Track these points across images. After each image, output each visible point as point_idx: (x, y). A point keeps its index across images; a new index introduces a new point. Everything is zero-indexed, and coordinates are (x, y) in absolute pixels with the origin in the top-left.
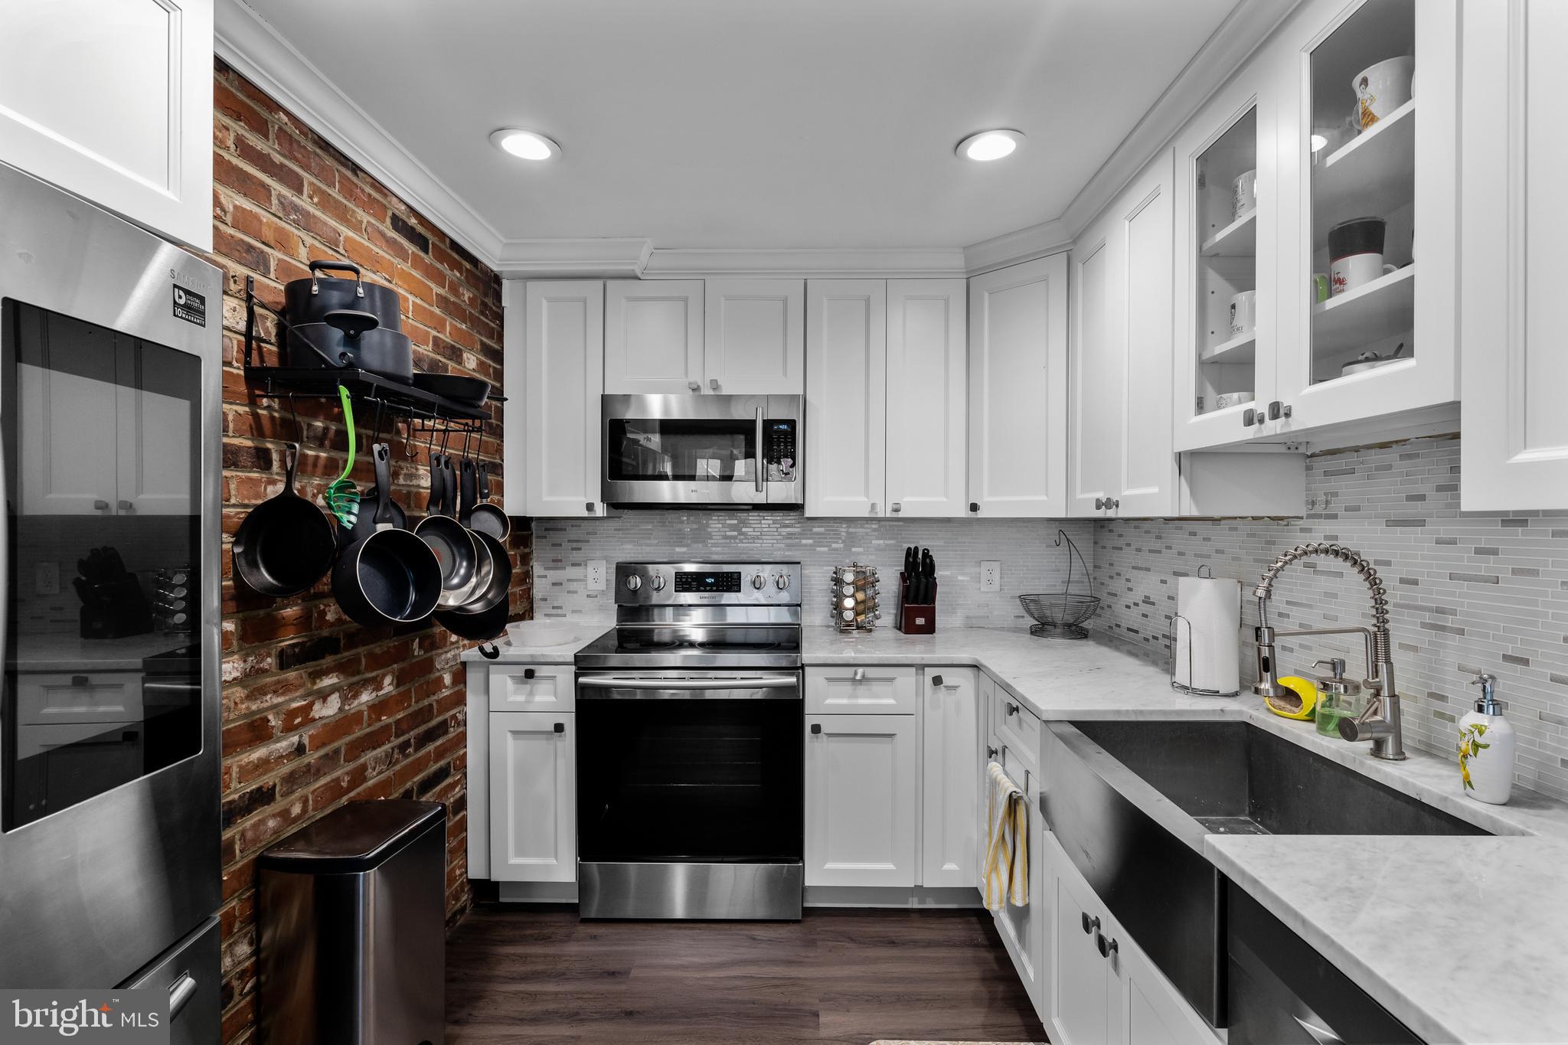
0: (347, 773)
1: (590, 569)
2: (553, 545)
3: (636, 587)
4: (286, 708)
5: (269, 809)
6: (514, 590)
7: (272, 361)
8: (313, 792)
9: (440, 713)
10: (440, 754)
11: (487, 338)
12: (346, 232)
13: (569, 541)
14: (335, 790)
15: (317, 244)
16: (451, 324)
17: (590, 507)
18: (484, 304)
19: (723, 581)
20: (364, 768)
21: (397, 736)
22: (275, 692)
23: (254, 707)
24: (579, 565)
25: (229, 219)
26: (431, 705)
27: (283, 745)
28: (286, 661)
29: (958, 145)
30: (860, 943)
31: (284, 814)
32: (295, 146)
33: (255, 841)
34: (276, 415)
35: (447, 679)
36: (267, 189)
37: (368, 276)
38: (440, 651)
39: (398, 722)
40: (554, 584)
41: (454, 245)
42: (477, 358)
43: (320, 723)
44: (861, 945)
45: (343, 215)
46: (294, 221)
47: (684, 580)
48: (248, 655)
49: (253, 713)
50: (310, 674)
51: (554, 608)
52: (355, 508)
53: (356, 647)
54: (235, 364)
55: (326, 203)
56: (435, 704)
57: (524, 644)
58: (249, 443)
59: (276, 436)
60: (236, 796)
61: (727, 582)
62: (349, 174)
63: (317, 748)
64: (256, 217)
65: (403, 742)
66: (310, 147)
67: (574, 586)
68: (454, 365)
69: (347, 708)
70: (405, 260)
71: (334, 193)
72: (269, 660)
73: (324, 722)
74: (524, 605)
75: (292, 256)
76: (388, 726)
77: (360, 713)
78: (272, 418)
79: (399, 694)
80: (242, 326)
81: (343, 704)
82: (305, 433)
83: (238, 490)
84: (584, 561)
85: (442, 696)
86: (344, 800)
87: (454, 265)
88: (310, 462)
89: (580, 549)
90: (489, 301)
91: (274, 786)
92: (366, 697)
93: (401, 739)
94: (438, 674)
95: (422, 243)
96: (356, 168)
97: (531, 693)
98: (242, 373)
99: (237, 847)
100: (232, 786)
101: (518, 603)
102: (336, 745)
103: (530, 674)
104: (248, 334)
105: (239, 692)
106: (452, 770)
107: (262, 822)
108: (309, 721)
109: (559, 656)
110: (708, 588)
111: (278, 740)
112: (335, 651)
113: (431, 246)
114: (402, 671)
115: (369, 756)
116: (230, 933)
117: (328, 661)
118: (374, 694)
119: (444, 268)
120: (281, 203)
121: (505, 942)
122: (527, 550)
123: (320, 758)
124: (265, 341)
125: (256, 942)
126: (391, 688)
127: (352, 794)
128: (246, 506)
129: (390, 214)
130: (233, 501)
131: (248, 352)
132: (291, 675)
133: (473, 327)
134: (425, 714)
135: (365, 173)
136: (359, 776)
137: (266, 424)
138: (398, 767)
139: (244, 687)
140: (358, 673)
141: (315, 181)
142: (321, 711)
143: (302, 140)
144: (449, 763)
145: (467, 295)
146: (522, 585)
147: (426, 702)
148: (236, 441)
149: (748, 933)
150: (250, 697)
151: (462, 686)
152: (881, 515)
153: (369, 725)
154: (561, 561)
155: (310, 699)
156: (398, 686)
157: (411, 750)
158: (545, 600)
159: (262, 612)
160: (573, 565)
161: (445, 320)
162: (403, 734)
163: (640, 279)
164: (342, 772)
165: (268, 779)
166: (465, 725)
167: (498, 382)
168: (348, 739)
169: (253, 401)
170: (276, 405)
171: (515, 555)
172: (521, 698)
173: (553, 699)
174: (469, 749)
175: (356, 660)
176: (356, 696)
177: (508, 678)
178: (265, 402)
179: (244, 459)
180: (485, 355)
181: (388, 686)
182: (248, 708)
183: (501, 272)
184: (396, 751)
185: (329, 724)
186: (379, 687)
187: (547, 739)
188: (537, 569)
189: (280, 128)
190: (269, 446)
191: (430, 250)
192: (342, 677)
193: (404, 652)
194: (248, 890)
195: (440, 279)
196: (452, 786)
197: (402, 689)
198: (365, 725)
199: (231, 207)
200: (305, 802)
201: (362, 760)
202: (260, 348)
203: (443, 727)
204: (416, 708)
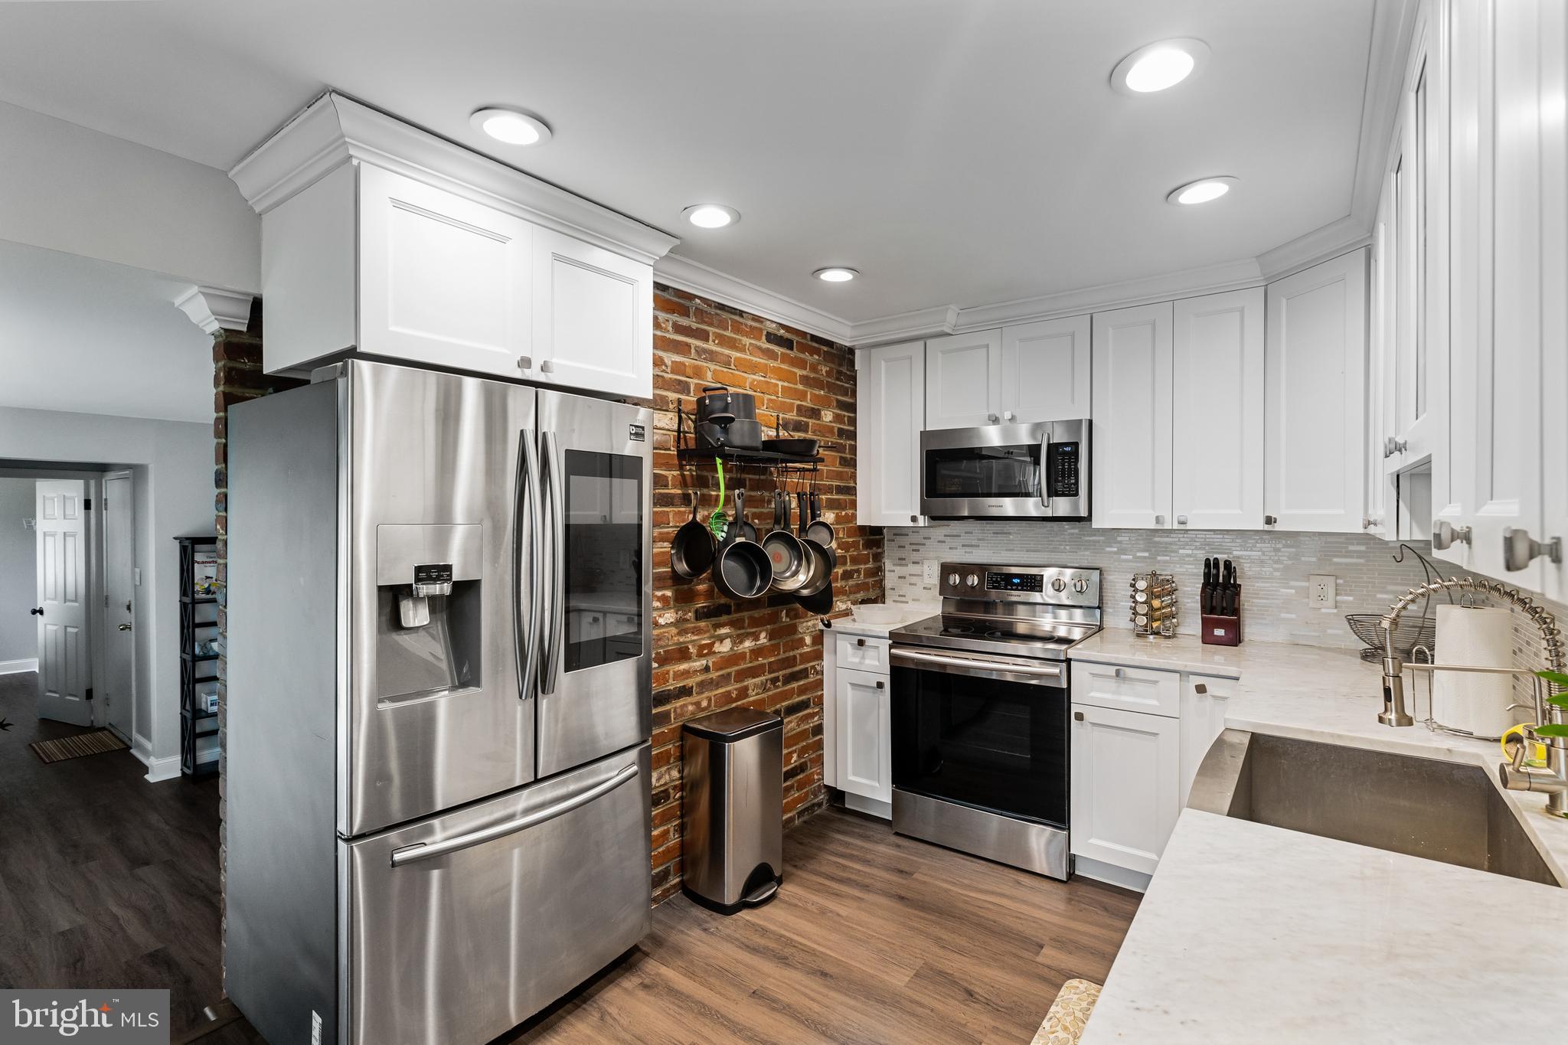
0: (736, 689)
1: (926, 567)
2: (899, 547)
3: (955, 583)
4: (698, 643)
5: (689, 700)
6: (867, 580)
7: (692, 445)
8: (714, 696)
9: (802, 663)
10: (802, 691)
11: (842, 396)
12: (735, 354)
13: (910, 544)
14: (727, 698)
15: (718, 368)
16: (811, 393)
17: (914, 519)
18: (840, 373)
19: (1027, 582)
20: (746, 688)
21: (770, 673)
22: (693, 633)
23: (681, 640)
24: (918, 563)
25: (669, 370)
26: (795, 657)
27: (699, 664)
28: (700, 615)
29: (1169, 195)
30: (1113, 914)
31: (698, 704)
32: (704, 315)
33: (682, 715)
34: (694, 473)
35: (808, 640)
36: (688, 346)
37: (731, 390)
38: (803, 620)
39: (770, 663)
40: (900, 577)
41: (814, 338)
42: (833, 413)
43: (719, 655)
44: (1113, 916)
45: (733, 344)
46: (704, 359)
47: (994, 579)
48: (679, 610)
49: (681, 643)
50: (713, 625)
51: (899, 596)
52: (726, 528)
53: (742, 612)
54: (672, 449)
55: (723, 341)
56: (798, 656)
57: (864, 621)
58: (679, 492)
59: (693, 486)
60: (672, 688)
61: (1031, 582)
62: (737, 318)
63: (717, 670)
64: (683, 364)
65: (775, 678)
66: (713, 311)
67: (914, 580)
68: (814, 421)
69: (736, 649)
70: (776, 360)
71: (728, 333)
72: (690, 614)
73: (721, 655)
74: (876, 592)
75: (703, 380)
76: (763, 665)
77: (744, 654)
78: (692, 475)
79: (772, 645)
80: (676, 427)
81: (733, 646)
82: (710, 481)
83: (673, 517)
84: (921, 560)
85: (803, 651)
86: (734, 705)
87: (813, 351)
88: (713, 499)
89: (918, 550)
90: (844, 369)
91: (692, 687)
92: (748, 644)
93: (773, 675)
94: (800, 636)
95: (787, 344)
96: (741, 313)
97: (863, 657)
98: (676, 453)
99: (672, 715)
100: (670, 681)
101: (871, 590)
102: (729, 670)
103: (861, 643)
104: (679, 431)
105: (674, 630)
106: (812, 704)
107: (685, 705)
108: (711, 653)
109: (880, 632)
110: (1014, 587)
111: (695, 661)
112: (729, 613)
113: (795, 344)
114: (773, 630)
115: (750, 682)
116: (668, 763)
117: (724, 618)
118: (753, 643)
119: (806, 356)
120: (696, 350)
121: (839, 832)
122: (880, 550)
123: (719, 676)
124: (688, 433)
125: (681, 771)
126: (765, 641)
127: (739, 703)
128: (678, 527)
129: (765, 333)
130: (671, 525)
131: (679, 442)
132: (702, 624)
133: (829, 391)
134: (790, 662)
135: (748, 313)
136: (743, 693)
137: (689, 480)
138: (770, 693)
139: (676, 628)
140: (743, 628)
141: (717, 330)
142: (717, 647)
143: (708, 309)
144: (809, 699)
145: (824, 369)
146: (873, 577)
147: (791, 654)
148: (673, 491)
149: (1016, 877)
150: (679, 634)
151: (820, 646)
152: (1168, 526)
153: (750, 662)
154: (904, 559)
155: (713, 640)
156: (770, 640)
157: (780, 684)
158: (894, 589)
159: (686, 587)
160: (914, 563)
161: (807, 392)
162: (774, 672)
163: (952, 335)
164: (732, 688)
165: (690, 682)
166: (823, 674)
167: (852, 426)
168: (736, 668)
169: (681, 468)
170: (694, 468)
171: (868, 554)
172: (857, 660)
173: (877, 663)
174: (825, 692)
175: (742, 620)
176: (741, 642)
177: (849, 646)
178: (688, 467)
179: (677, 501)
180: (841, 409)
181: (763, 639)
182: (678, 640)
183: (854, 346)
184: (769, 682)
185: (724, 657)
186: (757, 639)
187: (874, 693)
188: (888, 565)
189: (696, 308)
190: (690, 492)
191: (795, 346)
192: (733, 629)
193: (774, 618)
194: (678, 741)
195: (802, 364)
196: (813, 715)
197: (773, 642)
198: (747, 661)
199: (670, 363)
200: (710, 700)
201: (746, 683)
202: (685, 437)
203: (804, 673)
204: (784, 657)
